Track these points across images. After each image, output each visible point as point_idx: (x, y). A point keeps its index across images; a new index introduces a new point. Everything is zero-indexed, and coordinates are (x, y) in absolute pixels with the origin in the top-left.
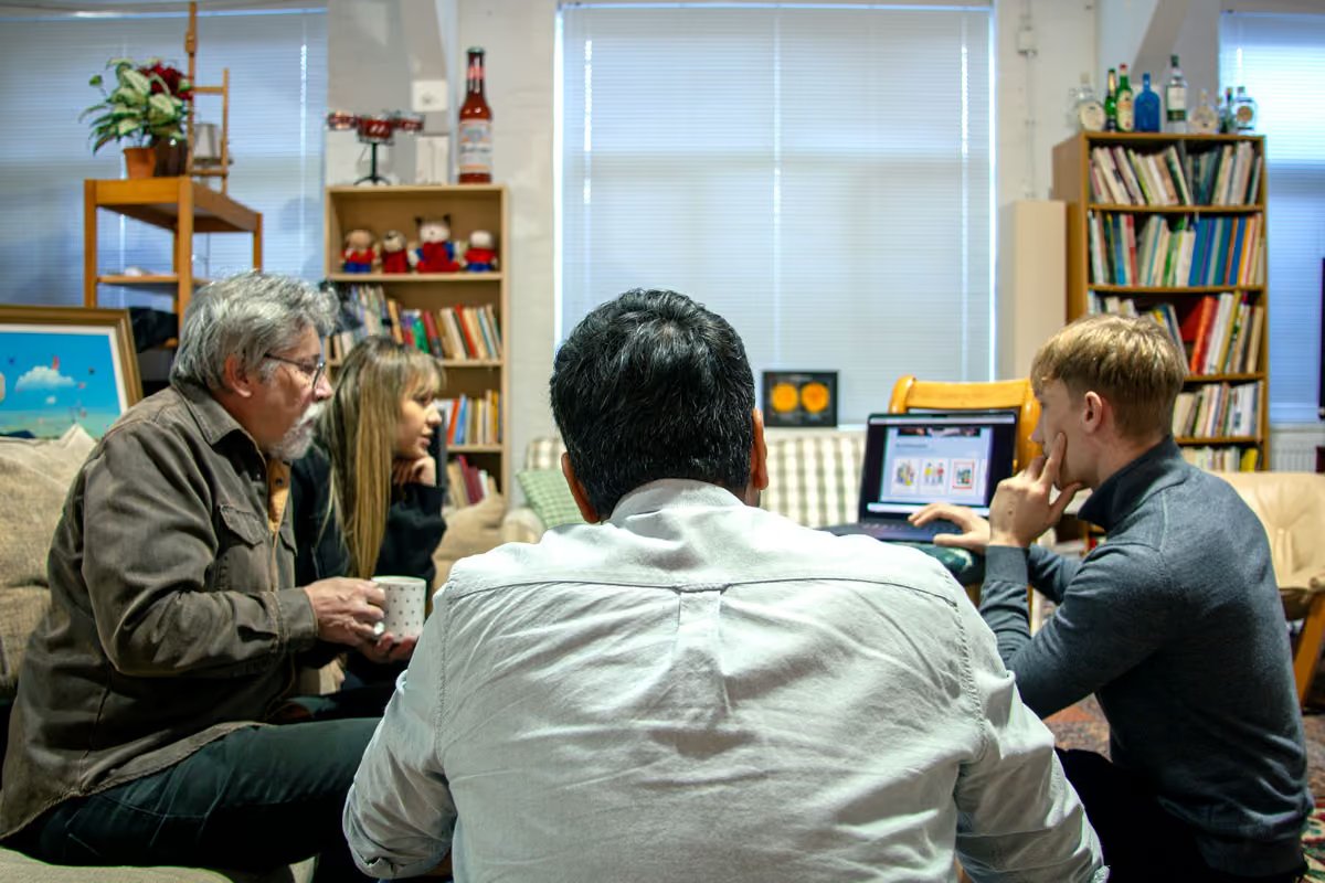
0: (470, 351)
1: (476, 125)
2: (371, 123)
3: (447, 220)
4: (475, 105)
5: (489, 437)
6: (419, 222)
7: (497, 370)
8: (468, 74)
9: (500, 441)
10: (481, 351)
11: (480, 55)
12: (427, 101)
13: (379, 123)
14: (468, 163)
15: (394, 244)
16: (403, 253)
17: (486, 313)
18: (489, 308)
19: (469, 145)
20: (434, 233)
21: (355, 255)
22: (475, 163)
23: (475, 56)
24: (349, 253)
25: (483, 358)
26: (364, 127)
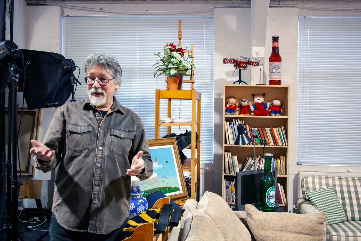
0: (276, 143)
1: (276, 63)
2: (241, 63)
3: (264, 95)
4: (275, 56)
5: (282, 172)
6: (254, 96)
7: (286, 149)
8: (273, 45)
9: (286, 174)
10: (280, 143)
11: (277, 38)
12: (257, 54)
13: (243, 63)
14: (273, 77)
15: (245, 104)
16: (248, 107)
17: (281, 129)
18: (283, 128)
19: (274, 70)
20: (259, 100)
21: (230, 106)
22: (275, 77)
23: (275, 39)
24: (228, 106)
25: (280, 145)
26: (237, 64)
